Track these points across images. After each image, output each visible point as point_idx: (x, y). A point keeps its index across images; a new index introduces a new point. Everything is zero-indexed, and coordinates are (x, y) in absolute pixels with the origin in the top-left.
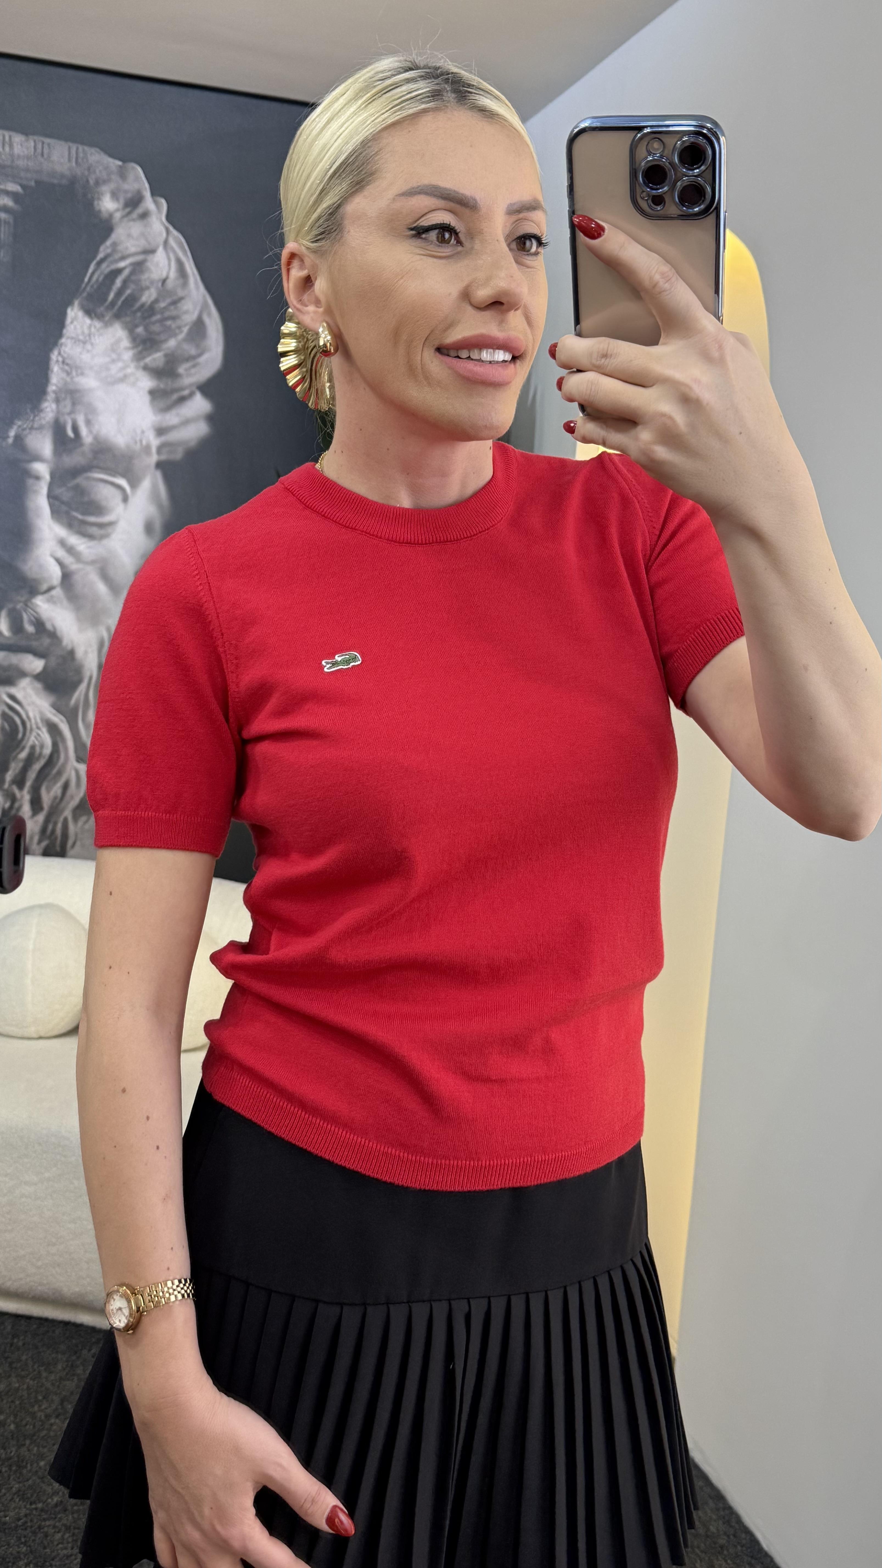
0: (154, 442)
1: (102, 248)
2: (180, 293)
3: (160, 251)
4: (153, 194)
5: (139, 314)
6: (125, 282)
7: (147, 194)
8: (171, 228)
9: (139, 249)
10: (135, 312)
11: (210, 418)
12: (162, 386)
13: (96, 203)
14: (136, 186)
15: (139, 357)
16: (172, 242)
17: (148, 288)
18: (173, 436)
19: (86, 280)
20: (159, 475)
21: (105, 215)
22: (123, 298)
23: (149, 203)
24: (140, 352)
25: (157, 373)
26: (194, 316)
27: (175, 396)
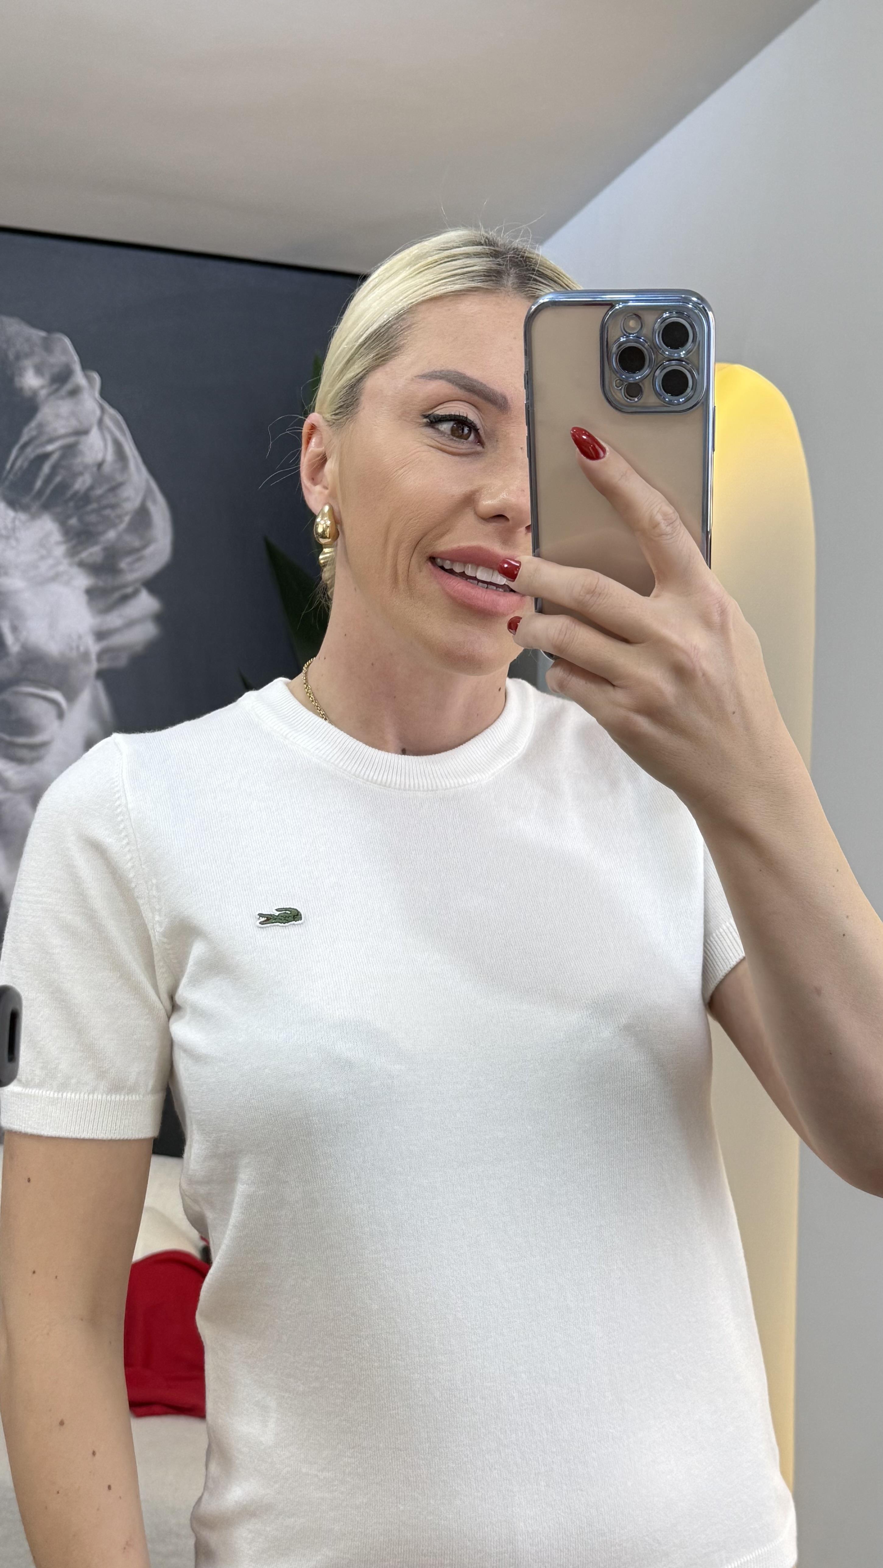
0: (94, 648)
1: (25, 431)
2: (119, 478)
3: (95, 432)
4: (85, 367)
5: (71, 504)
6: (55, 469)
7: (77, 367)
8: (106, 406)
9: (69, 430)
10: (66, 502)
11: (159, 618)
12: (101, 584)
13: (17, 379)
14: (64, 359)
15: (72, 553)
16: (108, 421)
17: (81, 474)
18: (117, 640)
19: (8, 466)
20: (100, 686)
21: (28, 393)
22: (51, 487)
23: (79, 378)
24: (74, 547)
25: (94, 569)
26: (137, 504)
27: (117, 595)
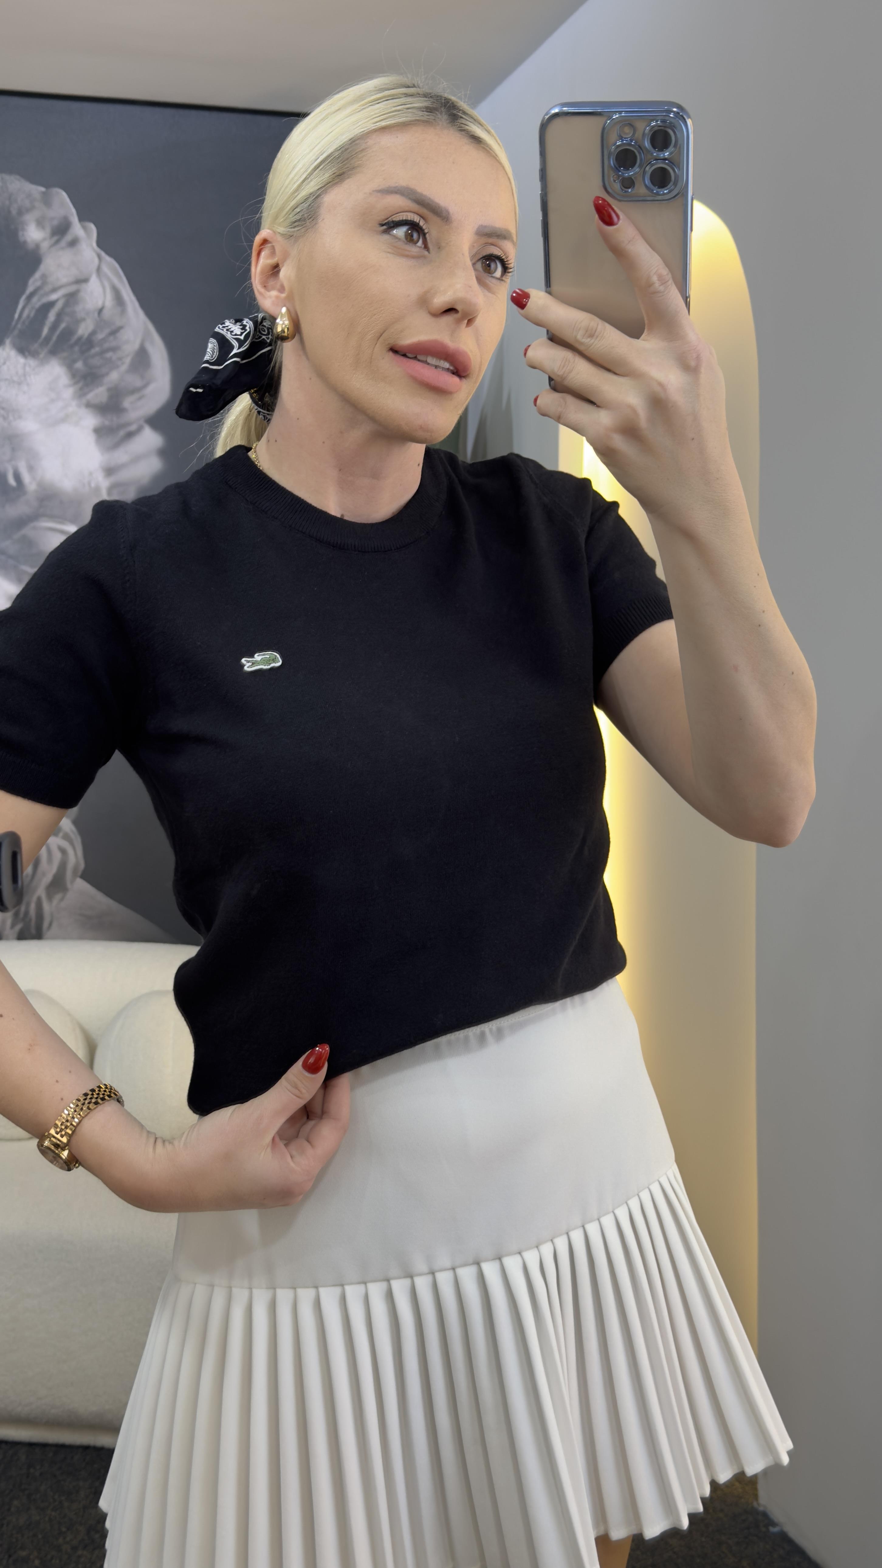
0: (104, 483)
1: (31, 281)
2: (118, 323)
3: (94, 279)
4: (81, 219)
5: (77, 349)
6: (59, 316)
7: (75, 219)
8: (103, 254)
9: (71, 279)
10: (72, 346)
11: (163, 453)
12: (107, 423)
13: (20, 233)
14: (62, 212)
15: (81, 394)
16: (105, 269)
17: (84, 320)
18: (124, 475)
19: (16, 316)
21: (31, 246)
22: (58, 332)
23: (77, 229)
24: (81, 389)
25: (101, 409)
26: (136, 346)
27: (122, 433)
